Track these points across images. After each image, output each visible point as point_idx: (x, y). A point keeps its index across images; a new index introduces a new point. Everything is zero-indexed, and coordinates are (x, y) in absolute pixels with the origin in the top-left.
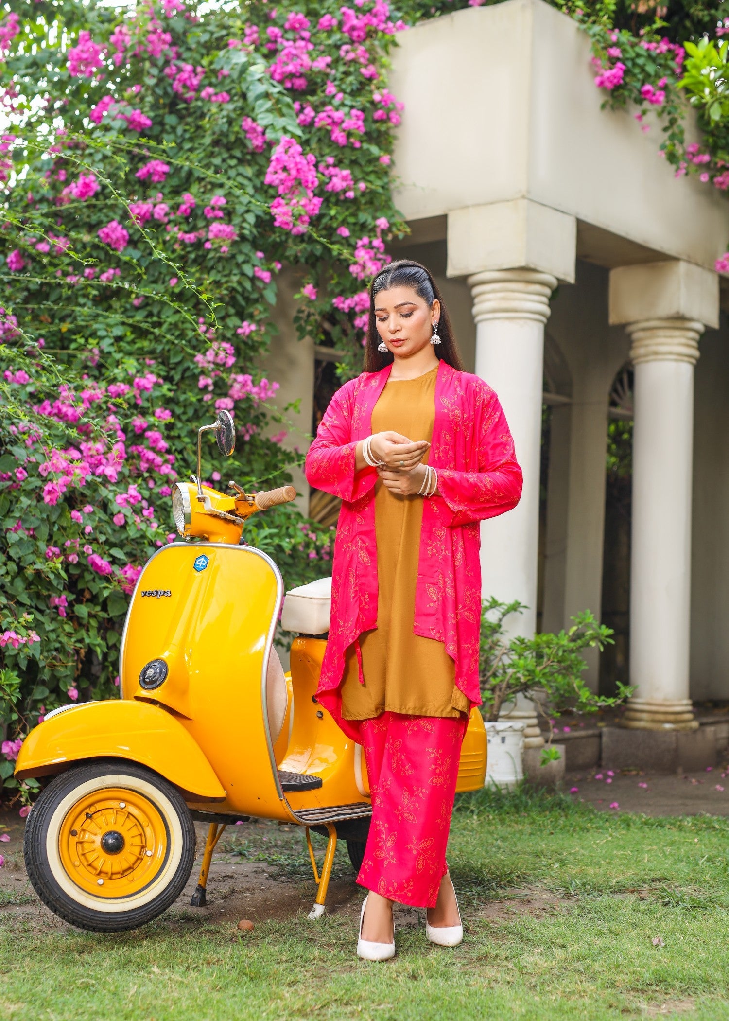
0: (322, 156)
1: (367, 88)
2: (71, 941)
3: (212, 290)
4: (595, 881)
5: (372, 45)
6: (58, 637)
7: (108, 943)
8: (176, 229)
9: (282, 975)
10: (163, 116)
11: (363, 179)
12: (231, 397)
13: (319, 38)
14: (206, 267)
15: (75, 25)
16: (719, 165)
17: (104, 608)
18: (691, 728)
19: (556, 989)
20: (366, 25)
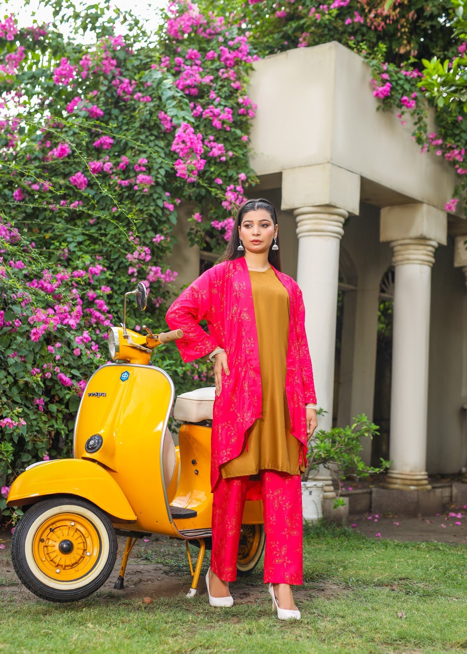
0: (207, 135)
1: (235, 95)
2: (39, 608)
3: (137, 215)
4: (364, 579)
5: (239, 69)
6: (38, 423)
7: (61, 610)
8: (116, 178)
9: (169, 630)
10: (110, 110)
11: (231, 150)
12: (148, 280)
13: (206, 64)
14: (134, 201)
15: (59, 54)
16: (448, 146)
17: (67, 407)
18: (427, 489)
19: (338, 642)
20: (235, 57)
